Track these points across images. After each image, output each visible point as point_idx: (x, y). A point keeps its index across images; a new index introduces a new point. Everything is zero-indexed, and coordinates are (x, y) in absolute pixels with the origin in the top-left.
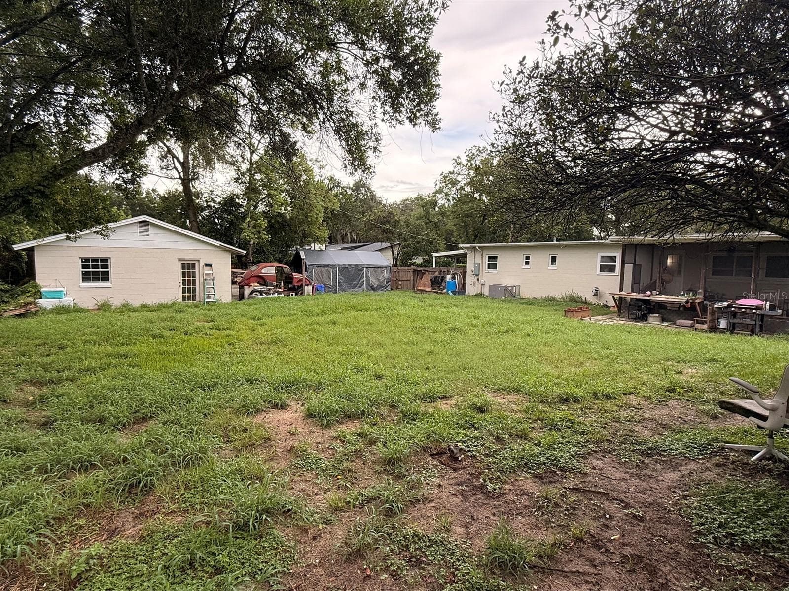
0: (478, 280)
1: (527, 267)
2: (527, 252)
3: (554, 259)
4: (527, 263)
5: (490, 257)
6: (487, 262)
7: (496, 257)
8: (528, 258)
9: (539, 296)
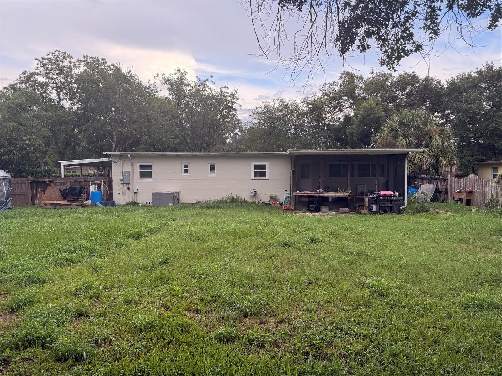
0: (129, 189)
1: (186, 174)
2: (186, 162)
3: (212, 169)
4: (186, 171)
5: (141, 166)
6: (139, 171)
7: (150, 166)
8: (186, 166)
9: (201, 200)
